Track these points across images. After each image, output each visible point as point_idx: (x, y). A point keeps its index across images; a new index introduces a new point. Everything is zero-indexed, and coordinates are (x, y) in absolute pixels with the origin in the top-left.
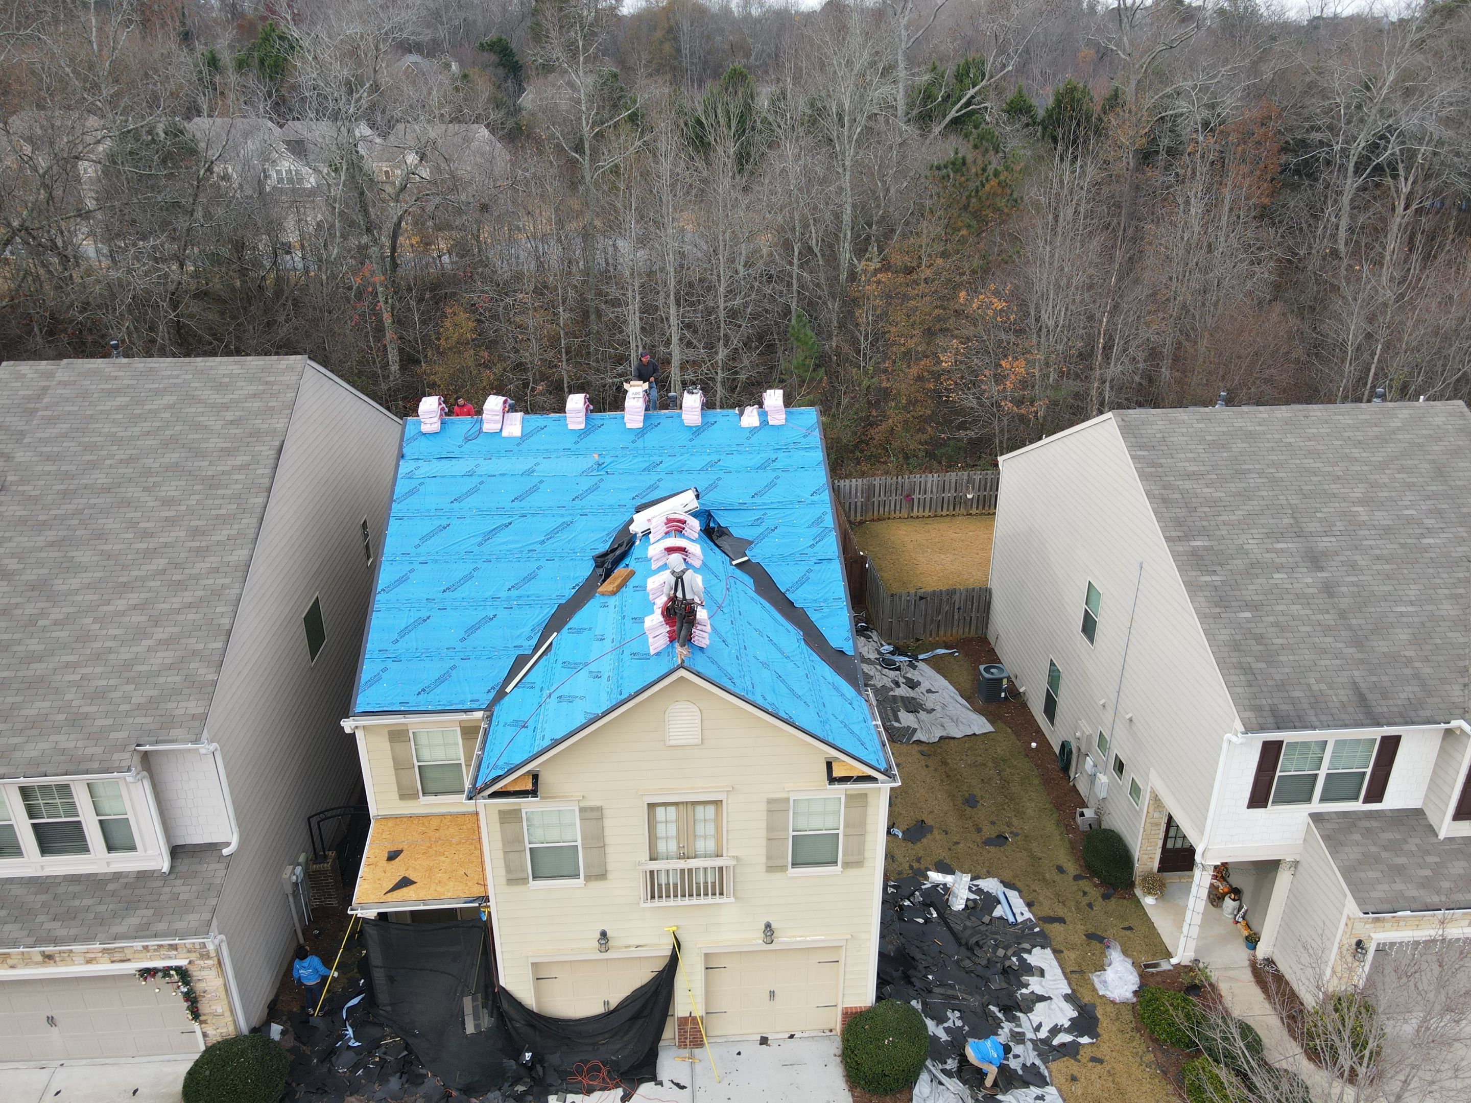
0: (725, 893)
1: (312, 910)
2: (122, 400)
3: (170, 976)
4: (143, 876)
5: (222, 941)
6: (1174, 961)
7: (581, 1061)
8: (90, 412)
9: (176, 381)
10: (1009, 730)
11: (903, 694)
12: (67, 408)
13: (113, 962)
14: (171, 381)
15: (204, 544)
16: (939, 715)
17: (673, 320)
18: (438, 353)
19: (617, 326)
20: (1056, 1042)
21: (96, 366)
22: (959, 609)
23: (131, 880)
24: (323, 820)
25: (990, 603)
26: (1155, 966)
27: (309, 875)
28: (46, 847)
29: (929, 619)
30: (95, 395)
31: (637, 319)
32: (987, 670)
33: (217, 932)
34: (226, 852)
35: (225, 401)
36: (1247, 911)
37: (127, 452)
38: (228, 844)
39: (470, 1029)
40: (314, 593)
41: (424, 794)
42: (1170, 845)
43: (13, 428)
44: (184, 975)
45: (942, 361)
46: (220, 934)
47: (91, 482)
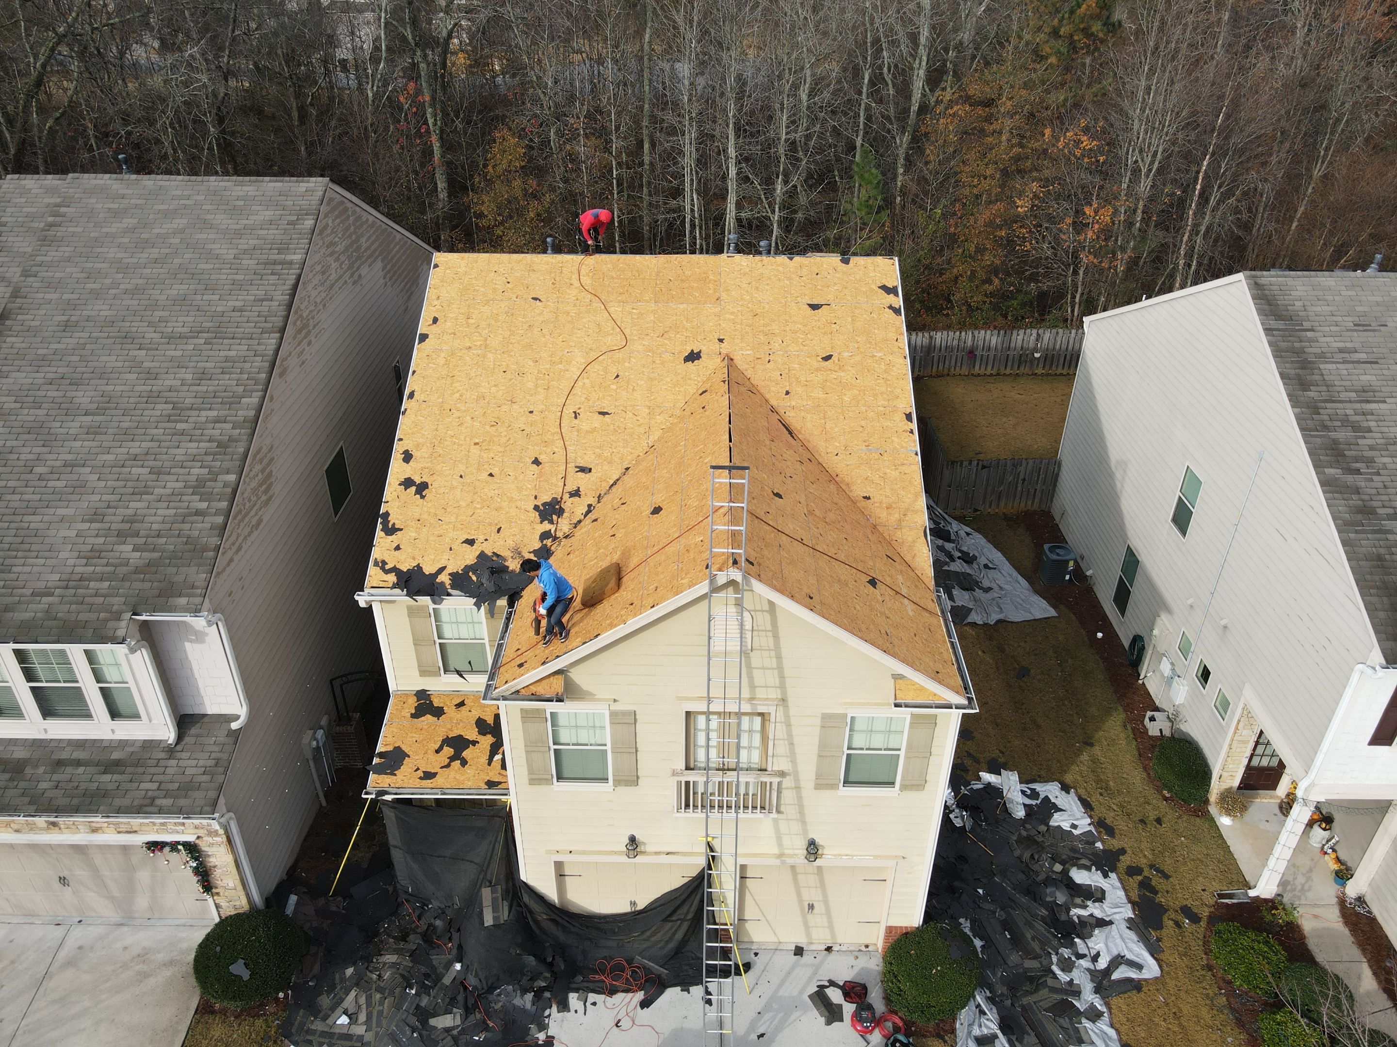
0: (767, 807)
1: (337, 771)
2: (129, 222)
3: (178, 851)
4: (149, 745)
5: (231, 818)
6: (1252, 893)
7: (605, 958)
8: (96, 235)
9: (186, 202)
10: (1073, 617)
11: (958, 570)
12: (71, 229)
13: (119, 832)
14: (182, 202)
15: (211, 388)
16: (996, 595)
17: (732, 152)
18: (486, 180)
19: (673, 155)
20: (1115, 976)
21: (102, 182)
22: (1024, 480)
23: (136, 750)
24: (345, 683)
25: (1058, 475)
26: (1230, 896)
27: (333, 737)
28: (47, 711)
29: (990, 488)
30: (101, 215)
31: (694, 150)
32: (1051, 550)
33: (224, 810)
34: (235, 726)
35: (238, 227)
36: (1338, 842)
37: (133, 281)
38: (236, 718)
39: (489, 921)
40: (339, 442)
41: (446, 671)
42: (1255, 762)
43: (16, 249)
44: (192, 849)
45: (1017, 207)
46: (228, 811)
47: (94, 313)
